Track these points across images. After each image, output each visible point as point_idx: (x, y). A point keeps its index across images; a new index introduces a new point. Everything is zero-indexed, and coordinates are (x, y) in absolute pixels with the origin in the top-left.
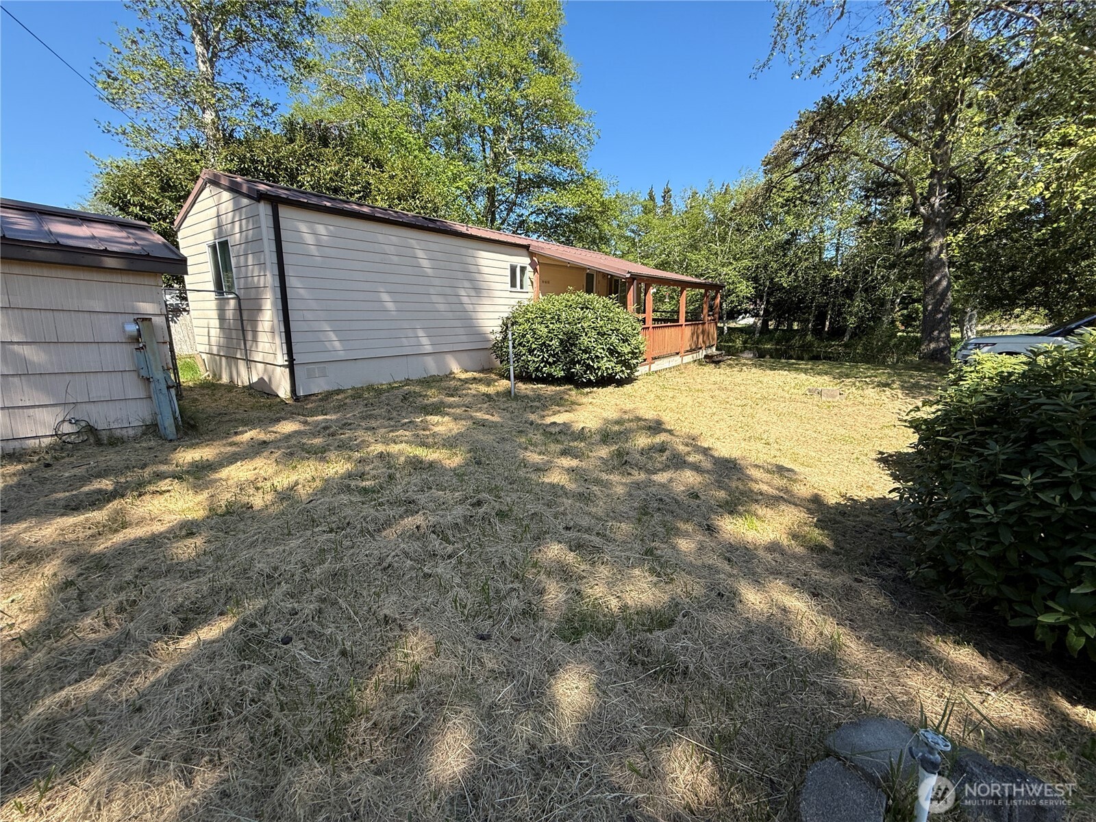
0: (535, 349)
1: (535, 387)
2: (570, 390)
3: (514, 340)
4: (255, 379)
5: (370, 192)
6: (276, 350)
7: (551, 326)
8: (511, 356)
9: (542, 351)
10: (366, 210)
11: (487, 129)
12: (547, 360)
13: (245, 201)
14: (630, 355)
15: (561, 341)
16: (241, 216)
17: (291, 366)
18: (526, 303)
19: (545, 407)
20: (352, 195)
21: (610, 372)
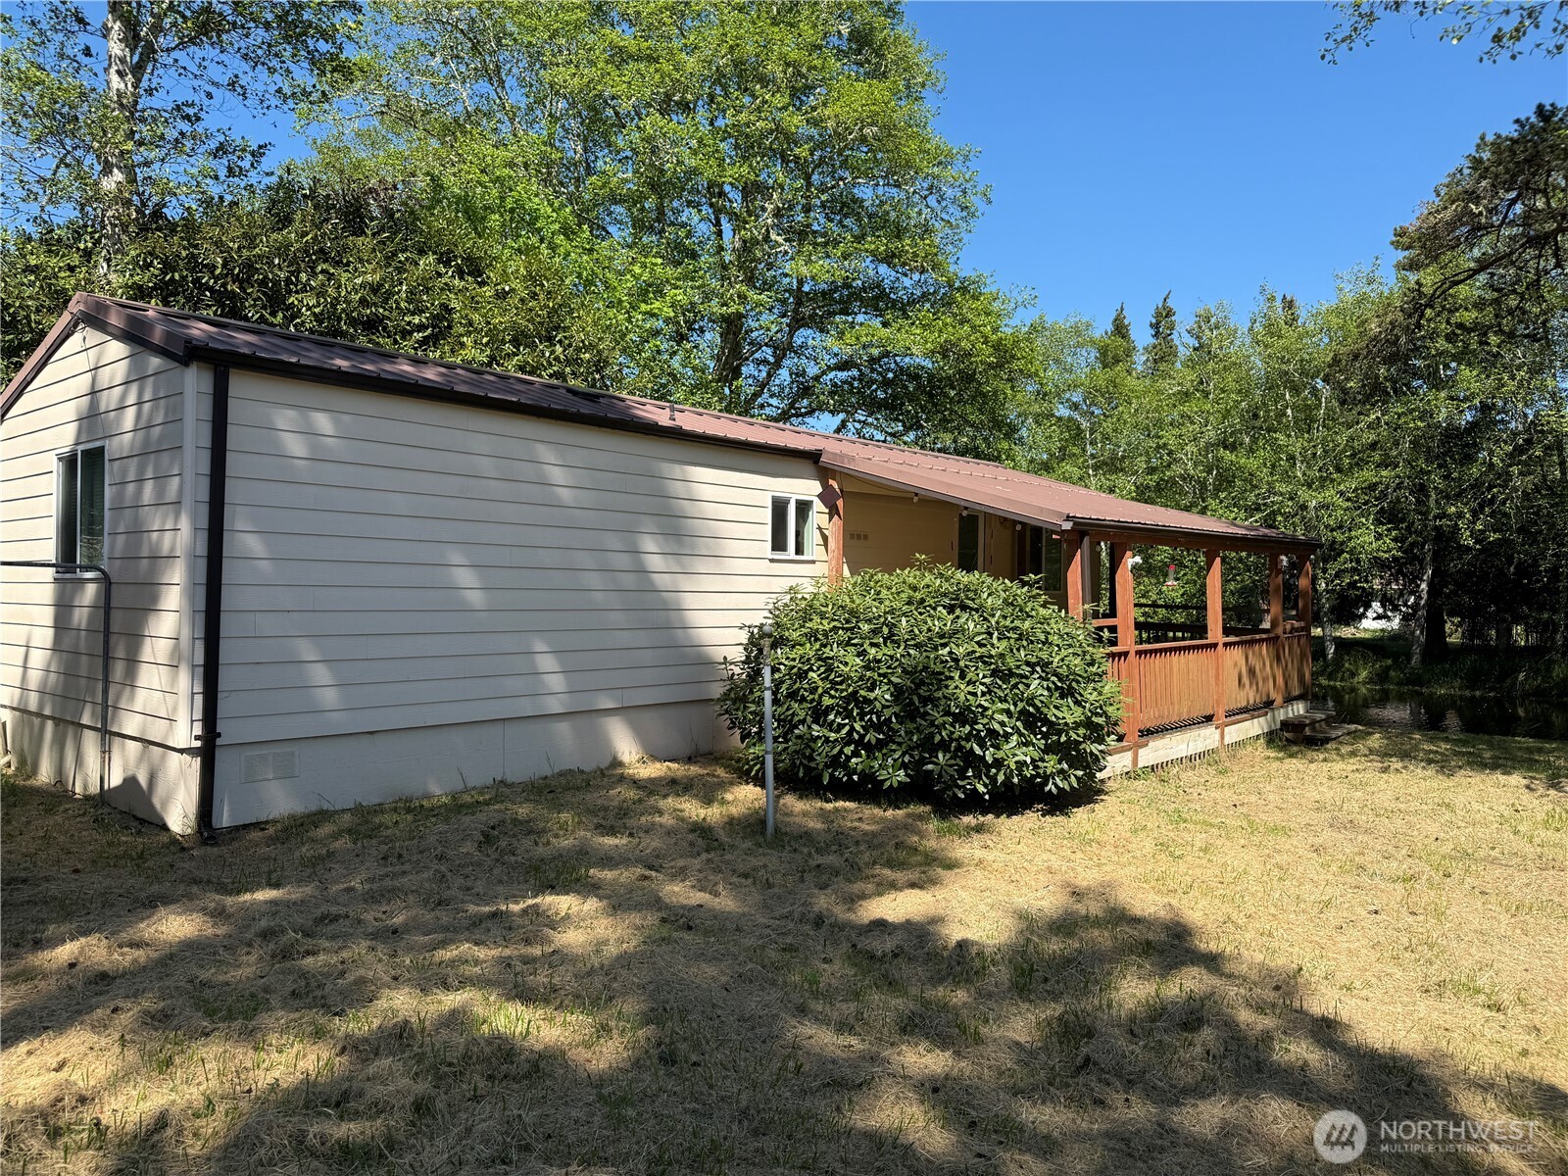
0: (830, 709)
1: (829, 806)
2: (920, 817)
3: (778, 684)
4: (116, 780)
5: (450, 327)
6: (175, 709)
7: (873, 651)
8: (770, 724)
9: (849, 715)
10: (431, 374)
11: (727, 188)
12: (862, 737)
13: (155, 362)
14: (1082, 731)
15: (898, 692)
16: (140, 394)
17: (208, 751)
18: (808, 588)
19: (855, 871)
20: (406, 334)
21: (1029, 772)
